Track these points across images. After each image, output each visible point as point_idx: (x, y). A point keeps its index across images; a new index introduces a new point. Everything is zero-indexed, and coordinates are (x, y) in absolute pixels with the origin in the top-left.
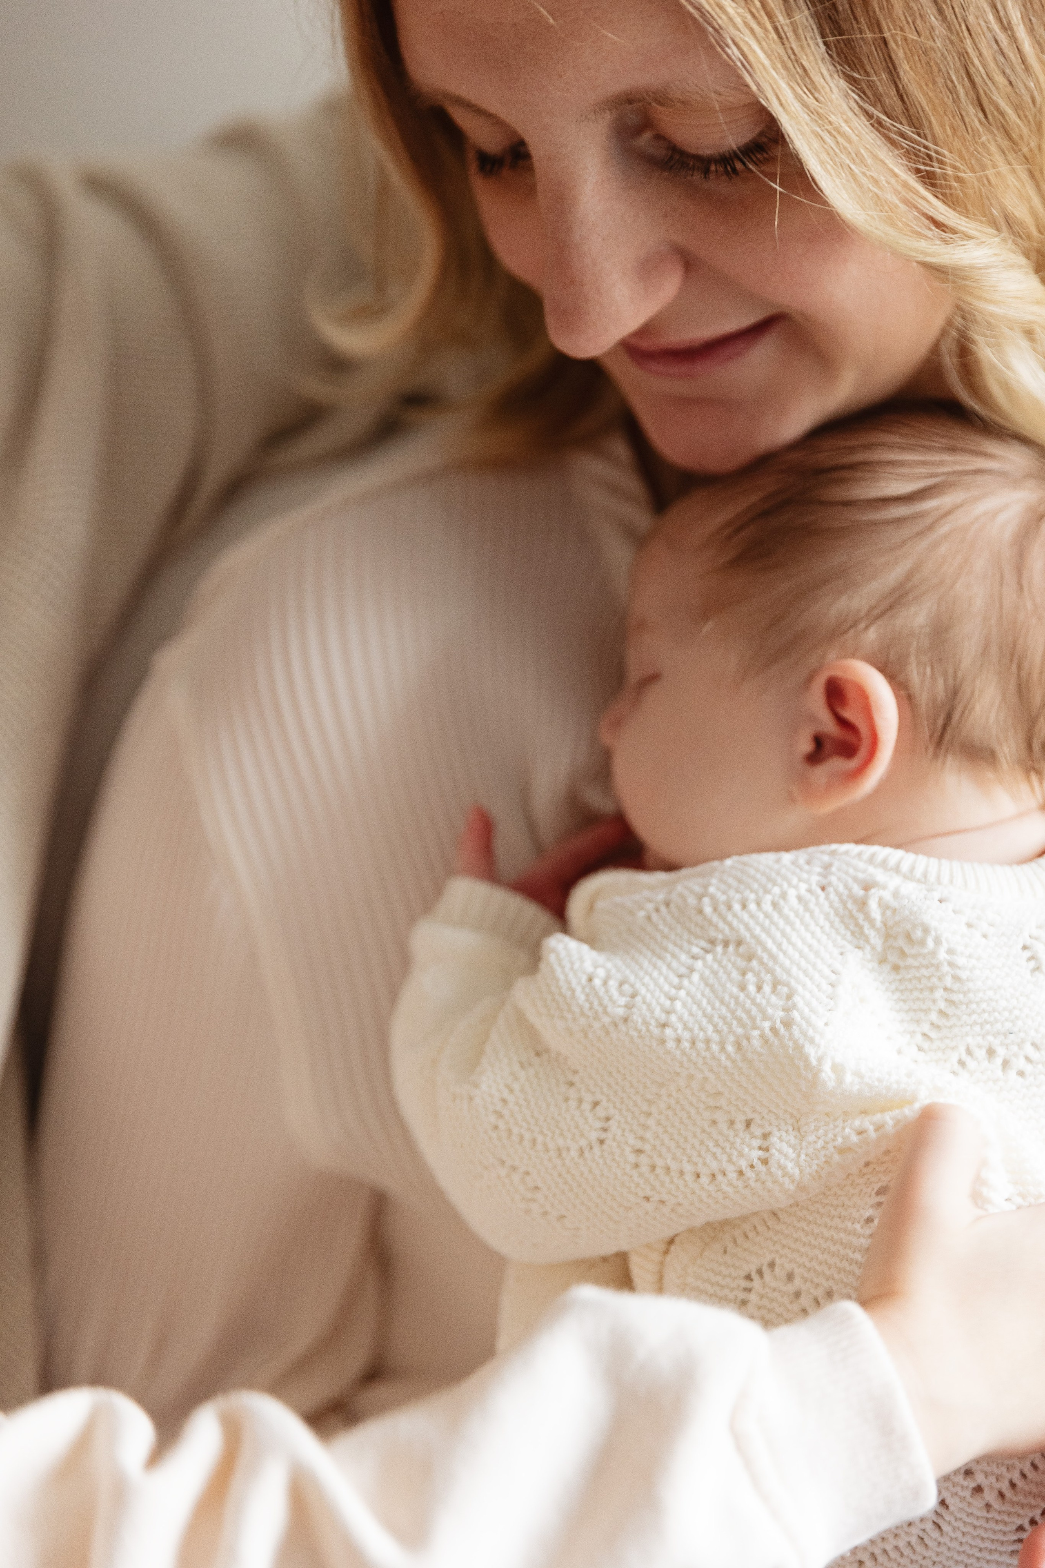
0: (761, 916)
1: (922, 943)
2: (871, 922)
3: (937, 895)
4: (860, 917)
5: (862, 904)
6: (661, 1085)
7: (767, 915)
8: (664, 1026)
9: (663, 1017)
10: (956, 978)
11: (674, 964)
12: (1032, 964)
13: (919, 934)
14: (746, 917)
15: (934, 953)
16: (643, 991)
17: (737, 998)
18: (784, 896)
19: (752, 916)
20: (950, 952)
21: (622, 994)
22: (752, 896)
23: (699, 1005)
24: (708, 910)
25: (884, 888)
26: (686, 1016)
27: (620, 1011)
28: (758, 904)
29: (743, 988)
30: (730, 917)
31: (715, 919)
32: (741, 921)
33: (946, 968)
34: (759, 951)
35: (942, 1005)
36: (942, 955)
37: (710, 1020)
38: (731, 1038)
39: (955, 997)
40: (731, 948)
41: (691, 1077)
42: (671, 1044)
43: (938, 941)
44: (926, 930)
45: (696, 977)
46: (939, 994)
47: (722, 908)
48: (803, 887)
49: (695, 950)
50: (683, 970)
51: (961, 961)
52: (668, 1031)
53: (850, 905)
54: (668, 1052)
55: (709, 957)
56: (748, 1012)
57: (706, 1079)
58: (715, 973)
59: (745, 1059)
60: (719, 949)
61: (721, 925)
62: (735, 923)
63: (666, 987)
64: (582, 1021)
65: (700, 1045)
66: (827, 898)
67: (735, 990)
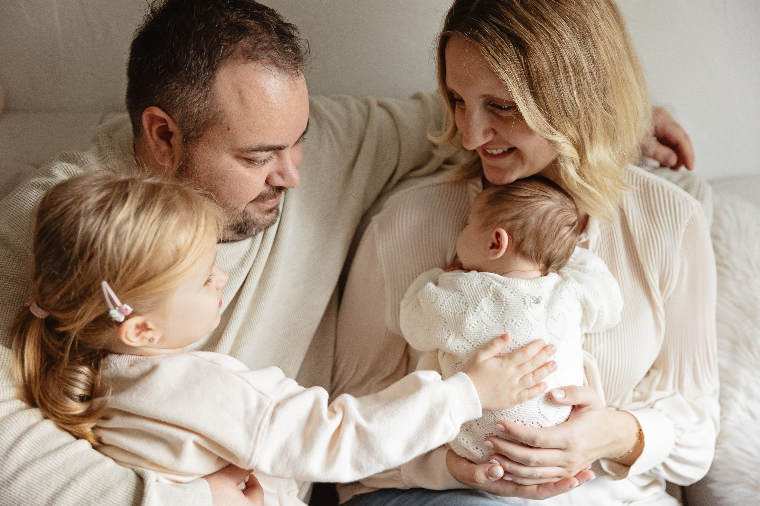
0: (467, 287)
1: (500, 297)
2: (490, 290)
3: (505, 286)
4: (488, 290)
5: (489, 287)
6: (437, 317)
7: (469, 288)
8: (441, 306)
9: (442, 304)
10: (506, 304)
11: (448, 293)
12: (524, 302)
13: (500, 294)
14: (464, 287)
15: (502, 299)
16: (439, 297)
17: (457, 304)
18: (473, 284)
19: (466, 287)
20: (506, 299)
21: (435, 297)
22: (467, 283)
23: (450, 303)
24: (457, 283)
25: (494, 284)
26: (446, 305)
27: (434, 300)
28: (468, 285)
29: (459, 302)
30: (461, 286)
31: (458, 285)
32: (463, 287)
33: (504, 302)
34: (465, 294)
35: (503, 310)
36: (504, 300)
37: (451, 307)
38: (454, 312)
39: (506, 308)
40: (460, 293)
41: (443, 317)
42: (442, 310)
43: (503, 296)
44: (501, 294)
45: (451, 297)
46: (503, 307)
47: (460, 283)
48: (478, 282)
49: (453, 291)
50: (449, 295)
51: (508, 301)
52: (442, 307)
53: (486, 287)
54: (440, 311)
55: (455, 293)
56: (459, 308)
57: (445, 319)
58: (455, 297)
59: (455, 317)
60: (457, 292)
61: (459, 287)
62: (462, 287)
63: (444, 298)
64: (426, 300)
65: (447, 312)
66: (482, 286)
67: (458, 302)
